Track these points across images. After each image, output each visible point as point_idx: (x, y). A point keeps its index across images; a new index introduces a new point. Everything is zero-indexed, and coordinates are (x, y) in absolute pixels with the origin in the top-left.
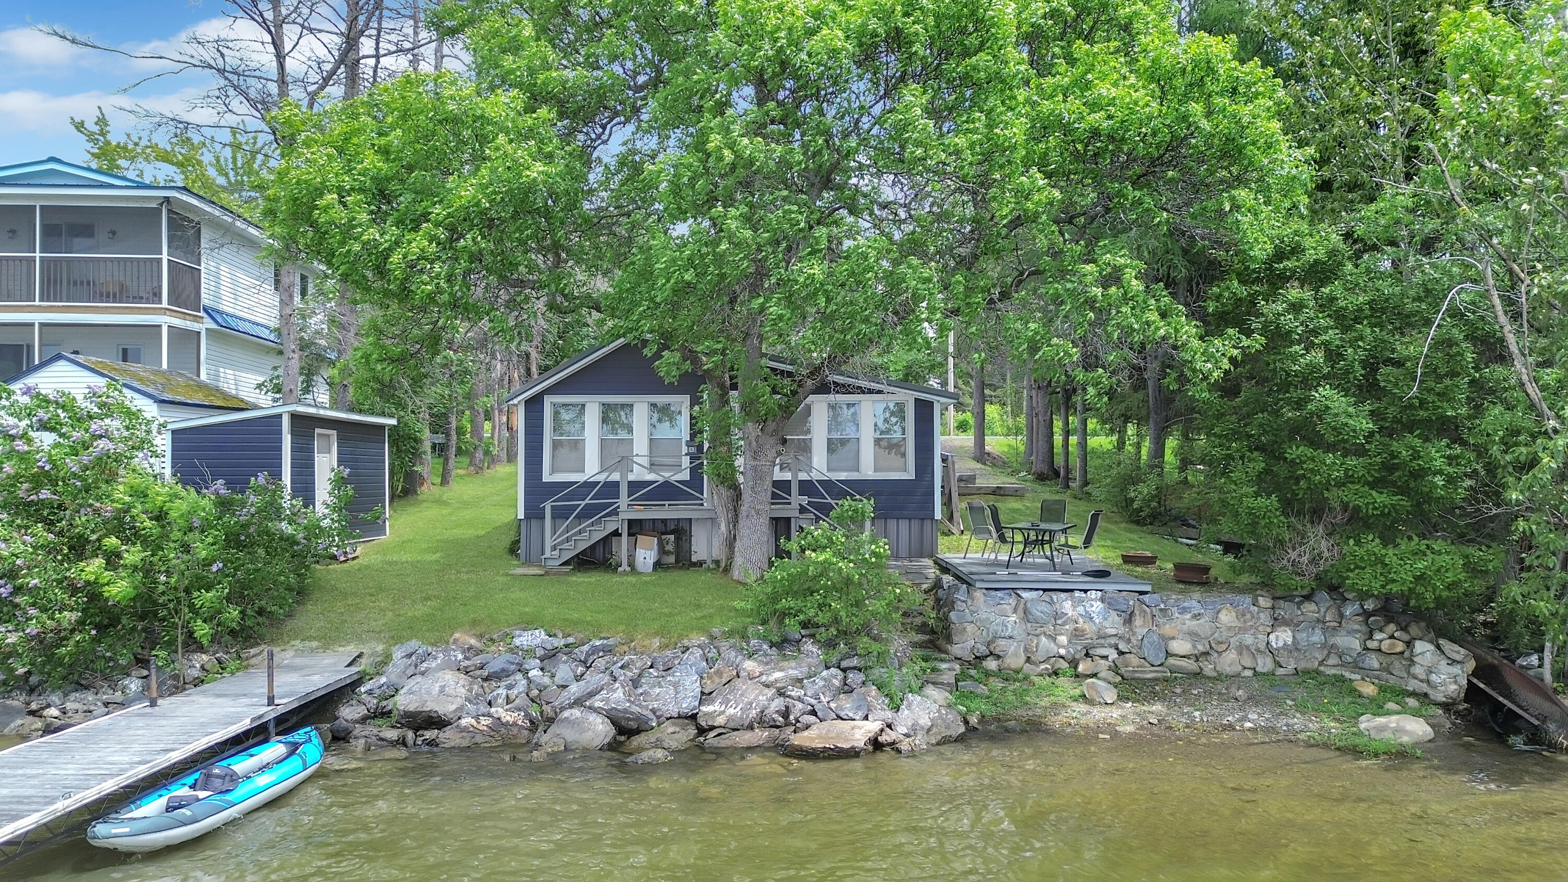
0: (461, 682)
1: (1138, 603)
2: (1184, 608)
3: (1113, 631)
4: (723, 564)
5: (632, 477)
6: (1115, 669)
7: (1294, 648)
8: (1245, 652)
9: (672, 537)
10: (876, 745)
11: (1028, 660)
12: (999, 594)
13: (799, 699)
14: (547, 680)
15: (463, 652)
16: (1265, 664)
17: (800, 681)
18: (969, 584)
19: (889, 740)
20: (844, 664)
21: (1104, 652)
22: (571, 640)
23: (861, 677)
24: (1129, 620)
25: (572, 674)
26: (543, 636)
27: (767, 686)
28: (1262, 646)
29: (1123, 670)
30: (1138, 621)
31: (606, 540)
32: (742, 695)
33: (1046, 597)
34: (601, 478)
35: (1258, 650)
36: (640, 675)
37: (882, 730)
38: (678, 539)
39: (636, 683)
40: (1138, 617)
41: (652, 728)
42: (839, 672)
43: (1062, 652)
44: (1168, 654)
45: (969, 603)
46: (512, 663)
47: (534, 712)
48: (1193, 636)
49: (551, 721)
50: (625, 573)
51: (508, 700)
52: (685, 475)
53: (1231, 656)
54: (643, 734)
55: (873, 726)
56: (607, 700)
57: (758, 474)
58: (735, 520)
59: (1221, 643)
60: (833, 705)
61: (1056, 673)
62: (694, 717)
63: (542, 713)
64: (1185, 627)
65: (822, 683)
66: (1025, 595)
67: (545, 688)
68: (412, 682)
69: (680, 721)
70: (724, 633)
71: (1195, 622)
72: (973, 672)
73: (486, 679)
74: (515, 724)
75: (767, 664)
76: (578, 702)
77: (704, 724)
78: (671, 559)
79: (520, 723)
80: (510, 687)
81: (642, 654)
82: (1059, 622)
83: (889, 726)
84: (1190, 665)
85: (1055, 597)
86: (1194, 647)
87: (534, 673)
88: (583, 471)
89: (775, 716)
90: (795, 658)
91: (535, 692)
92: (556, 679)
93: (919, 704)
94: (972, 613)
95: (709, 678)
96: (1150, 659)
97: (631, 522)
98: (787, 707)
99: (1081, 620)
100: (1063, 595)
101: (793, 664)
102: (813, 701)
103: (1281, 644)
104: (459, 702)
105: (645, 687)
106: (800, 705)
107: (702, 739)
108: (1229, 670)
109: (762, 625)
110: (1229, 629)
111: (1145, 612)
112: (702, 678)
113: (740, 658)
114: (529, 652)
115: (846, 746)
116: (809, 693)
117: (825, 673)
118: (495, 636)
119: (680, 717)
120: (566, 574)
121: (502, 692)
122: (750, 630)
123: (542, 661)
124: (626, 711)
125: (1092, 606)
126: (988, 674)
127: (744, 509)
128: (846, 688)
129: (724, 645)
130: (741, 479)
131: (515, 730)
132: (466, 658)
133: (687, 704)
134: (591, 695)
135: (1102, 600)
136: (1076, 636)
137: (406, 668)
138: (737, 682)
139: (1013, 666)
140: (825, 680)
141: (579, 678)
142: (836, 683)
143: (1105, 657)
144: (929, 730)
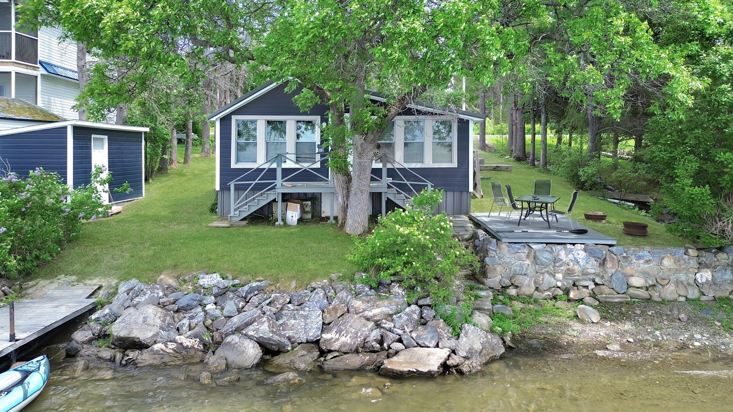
0: (159, 315)
1: (608, 252)
2: (640, 256)
3: (593, 271)
4: (340, 222)
5: (284, 166)
6: (593, 295)
7: (713, 283)
8: (680, 285)
9: (309, 203)
10: (445, 367)
11: (537, 289)
12: (517, 246)
13: (390, 330)
14: (218, 312)
15: (163, 290)
16: (693, 294)
17: (391, 315)
18: (498, 240)
19: (455, 363)
20: (421, 302)
21: (586, 283)
22: (237, 281)
23: (432, 313)
24: (603, 263)
25: (235, 308)
26: (219, 278)
27: (368, 319)
28: (692, 282)
29: (599, 297)
30: (609, 265)
31: (270, 205)
32: (351, 326)
33: (548, 248)
34: (266, 166)
35: (689, 284)
36: (282, 309)
37: (449, 356)
38: (313, 204)
39: (278, 315)
40: (608, 262)
41: (288, 351)
42: (417, 308)
43: (559, 284)
44: (629, 286)
45: (498, 252)
46: (195, 300)
47: (207, 338)
48: (645, 274)
49: (218, 344)
50: (280, 226)
51: (190, 328)
52: (318, 165)
53: (671, 288)
54: (281, 355)
55: (443, 354)
56: (257, 330)
57: (361, 167)
58: (347, 196)
59: (664, 279)
60: (414, 335)
61: (555, 298)
62: (317, 342)
63: (212, 337)
64: (640, 269)
65: (405, 318)
66: (534, 247)
67: (217, 318)
68: (127, 312)
69: (308, 345)
70: (339, 277)
71: (646, 266)
72: (501, 297)
73: (177, 311)
74: (192, 347)
75: (368, 302)
76: (238, 330)
77: (324, 348)
78: (309, 216)
79: (196, 346)
80: (191, 318)
81: (284, 292)
82: (557, 264)
83: (454, 352)
84: (643, 293)
85: (554, 249)
86: (646, 281)
87: (210, 307)
88: (256, 162)
89: (374, 343)
90: (387, 298)
91: (209, 322)
92: (224, 311)
93: (473, 332)
94: (500, 258)
95: (329, 312)
96: (617, 289)
97: (284, 195)
98: (382, 336)
99: (571, 264)
100: (559, 247)
101: (386, 303)
102: (400, 332)
103: (704, 280)
104: (156, 330)
105: (285, 319)
106: (391, 335)
107: (322, 359)
108: (669, 297)
109: (364, 272)
110: (670, 270)
111: (613, 258)
112: (323, 312)
113: (349, 297)
114: (208, 290)
115: (424, 369)
116: (397, 326)
117: (408, 309)
118: (187, 278)
119: (308, 342)
120: (244, 226)
121: (186, 321)
122: (357, 276)
123: (216, 297)
124: (269, 339)
125: (579, 254)
126: (511, 298)
127: (353, 190)
128: (422, 320)
129: (339, 286)
130: (351, 169)
131: (192, 352)
132: (165, 295)
133: (313, 334)
134: (248, 324)
135: (585, 250)
136: (568, 274)
137: (125, 301)
138: (347, 315)
139: (527, 293)
140: (407, 314)
141: (240, 311)
142: (416, 317)
143: (587, 287)
144: (481, 352)
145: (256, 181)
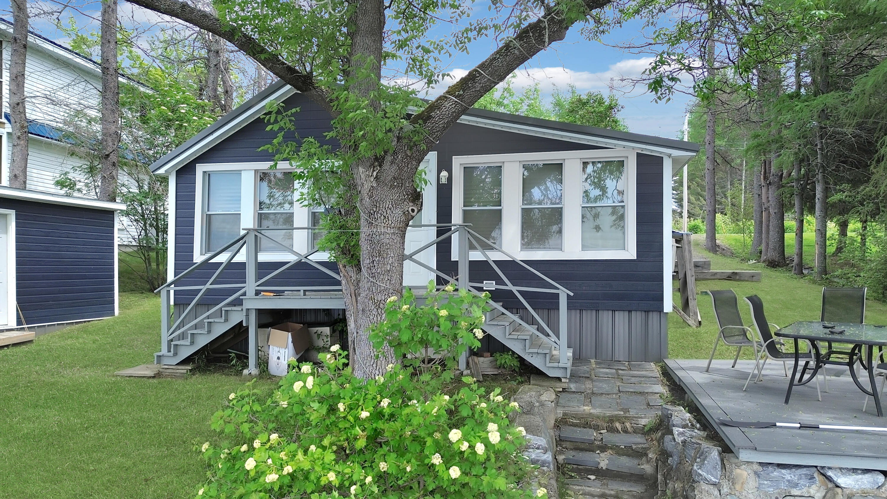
9: (326, 330)
50: (250, 377)
97: (260, 313)
120: (184, 376)
145: (208, 286)
